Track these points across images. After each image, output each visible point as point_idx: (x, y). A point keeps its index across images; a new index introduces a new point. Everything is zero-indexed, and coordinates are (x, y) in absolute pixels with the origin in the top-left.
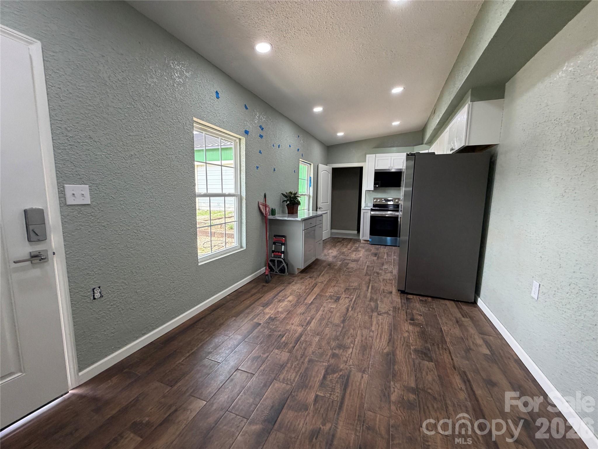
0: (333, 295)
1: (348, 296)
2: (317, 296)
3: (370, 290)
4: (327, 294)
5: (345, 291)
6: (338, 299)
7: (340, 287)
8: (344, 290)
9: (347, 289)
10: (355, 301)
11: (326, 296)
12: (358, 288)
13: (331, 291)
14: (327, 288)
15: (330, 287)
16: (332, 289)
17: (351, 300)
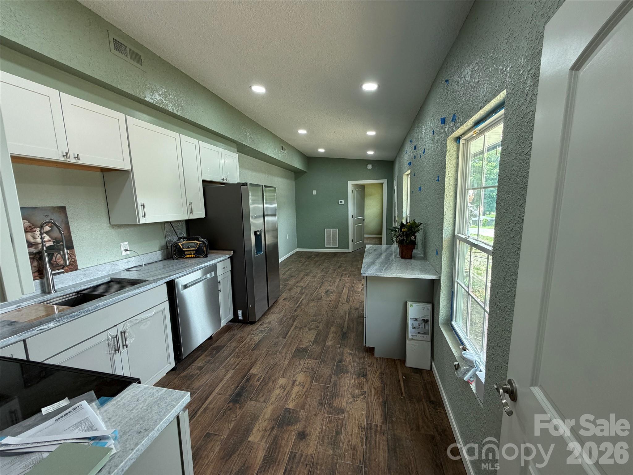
0: (330, 294)
1: (319, 294)
2: (342, 292)
3: (301, 300)
4: (335, 294)
5: (321, 297)
6: (327, 291)
7: (325, 301)
8: (323, 298)
9: (320, 299)
10: (315, 292)
11: (335, 293)
12: (310, 301)
13: (333, 297)
14: (336, 298)
15: (334, 300)
16: (332, 299)
17: (317, 292)
